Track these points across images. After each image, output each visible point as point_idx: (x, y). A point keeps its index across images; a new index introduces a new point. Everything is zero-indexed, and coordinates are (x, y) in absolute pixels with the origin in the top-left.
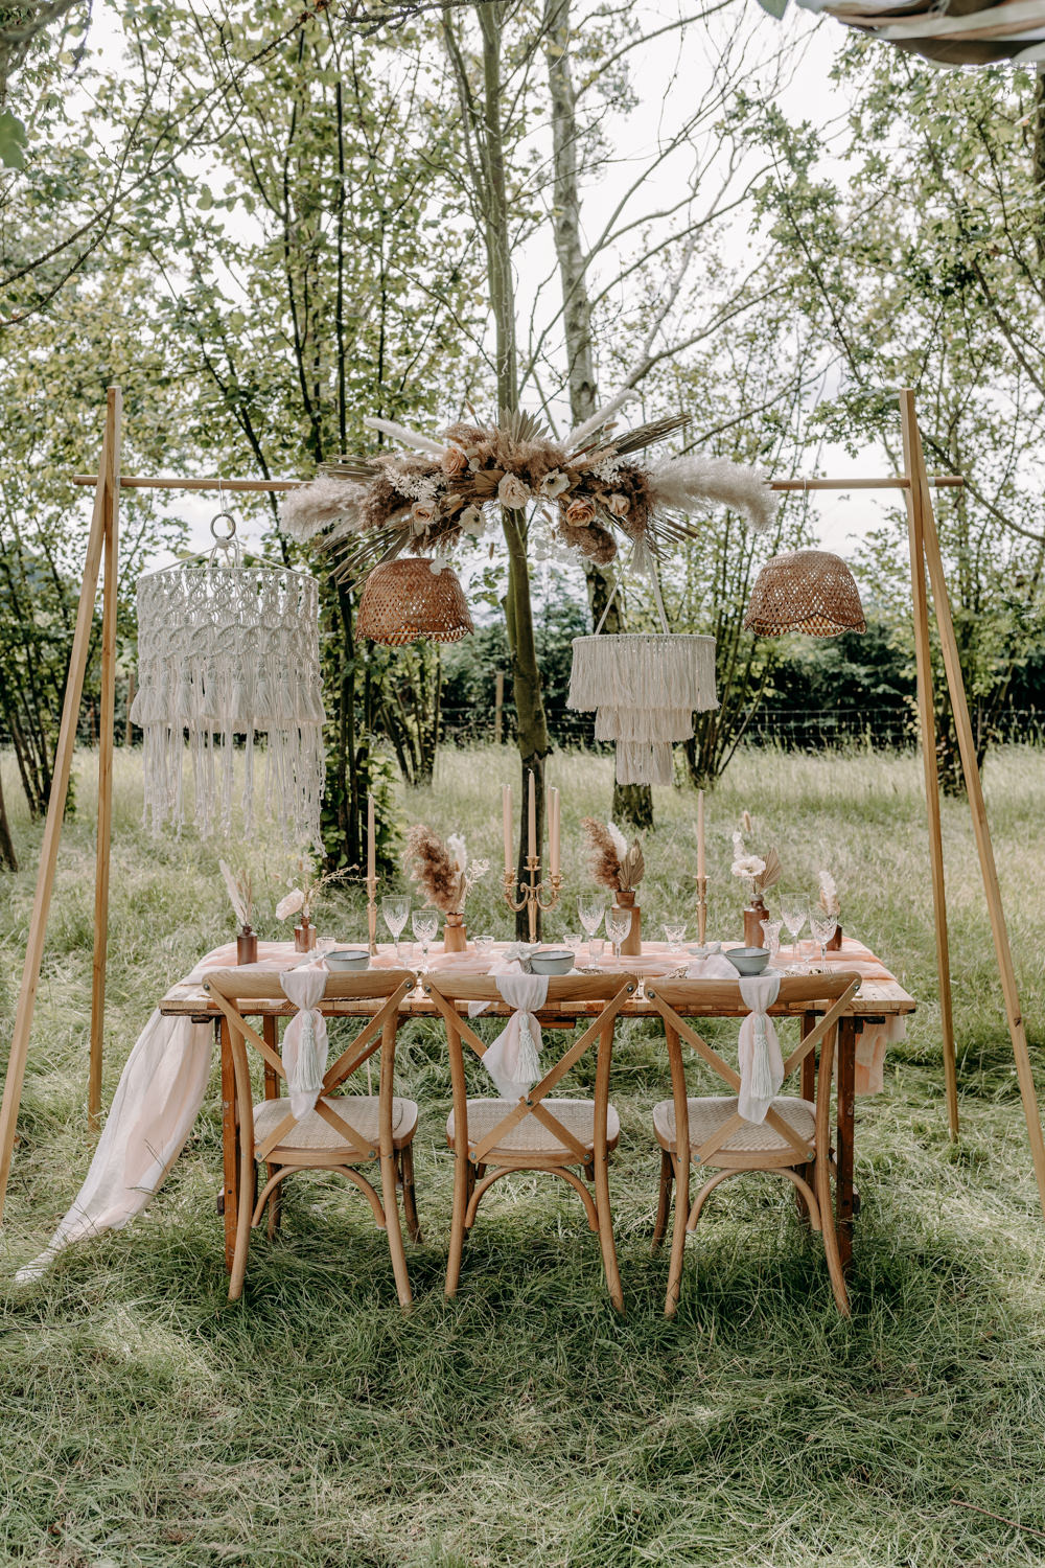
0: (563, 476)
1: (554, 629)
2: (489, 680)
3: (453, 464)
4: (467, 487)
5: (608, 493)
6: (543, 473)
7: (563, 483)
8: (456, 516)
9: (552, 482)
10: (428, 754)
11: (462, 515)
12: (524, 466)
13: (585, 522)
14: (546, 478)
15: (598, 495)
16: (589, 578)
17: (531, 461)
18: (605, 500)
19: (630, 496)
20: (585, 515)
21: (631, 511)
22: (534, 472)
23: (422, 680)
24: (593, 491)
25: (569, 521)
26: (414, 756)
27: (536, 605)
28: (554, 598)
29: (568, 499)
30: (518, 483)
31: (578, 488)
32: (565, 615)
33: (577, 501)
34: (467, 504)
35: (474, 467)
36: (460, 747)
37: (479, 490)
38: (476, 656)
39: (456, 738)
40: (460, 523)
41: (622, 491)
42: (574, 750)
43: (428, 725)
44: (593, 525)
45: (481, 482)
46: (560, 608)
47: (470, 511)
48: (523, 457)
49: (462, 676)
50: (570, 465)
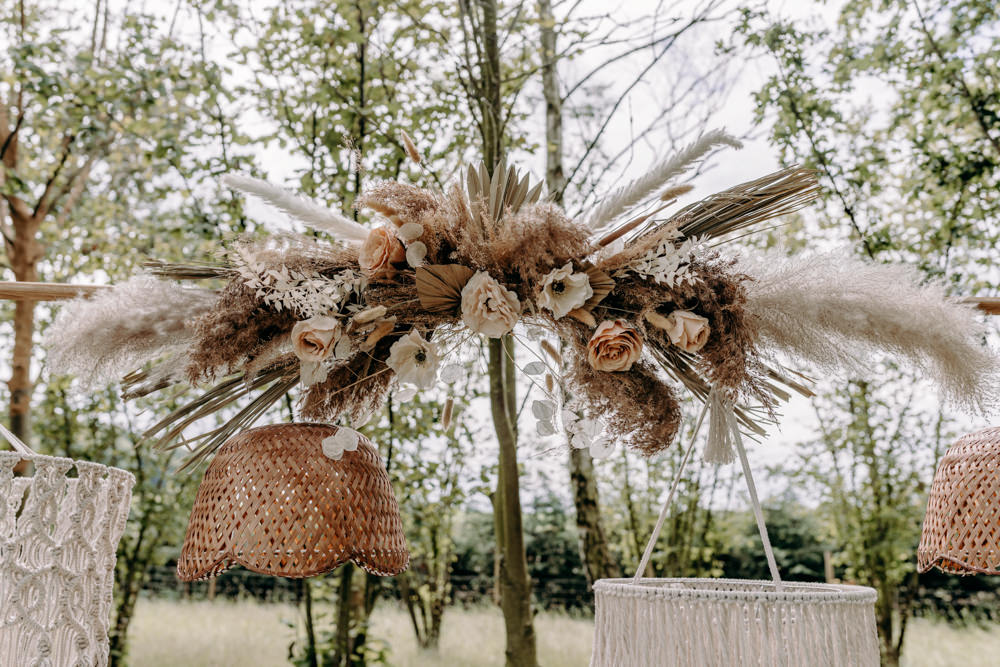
0: (582, 277)
1: (541, 517)
2: (490, 555)
3: (378, 253)
4: (404, 297)
5: (666, 310)
6: (544, 268)
7: (581, 290)
8: (383, 348)
9: (559, 287)
10: (437, 619)
11: (395, 349)
12: (507, 261)
13: (624, 363)
14: (549, 279)
15: (649, 314)
16: (573, 476)
17: (521, 249)
18: (661, 322)
19: (711, 317)
20: (623, 350)
21: (713, 345)
22: (526, 269)
23: (435, 557)
24: (639, 307)
25: (592, 360)
26: (425, 622)
27: (525, 498)
28: (541, 492)
29: (590, 320)
30: (497, 290)
31: (609, 300)
32: (548, 505)
33: (609, 324)
34: (405, 328)
35: (415, 259)
36: (466, 609)
37: (426, 302)
38: (481, 536)
39: (464, 601)
40: (390, 362)
41: (694, 305)
42: (557, 615)
43: (439, 594)
44: (637, 371)
45: (427, 285)
46: (545, 500)
47: (410, 340)
48: (506, 238)
49: (470, 552)
50: (593, 259)
